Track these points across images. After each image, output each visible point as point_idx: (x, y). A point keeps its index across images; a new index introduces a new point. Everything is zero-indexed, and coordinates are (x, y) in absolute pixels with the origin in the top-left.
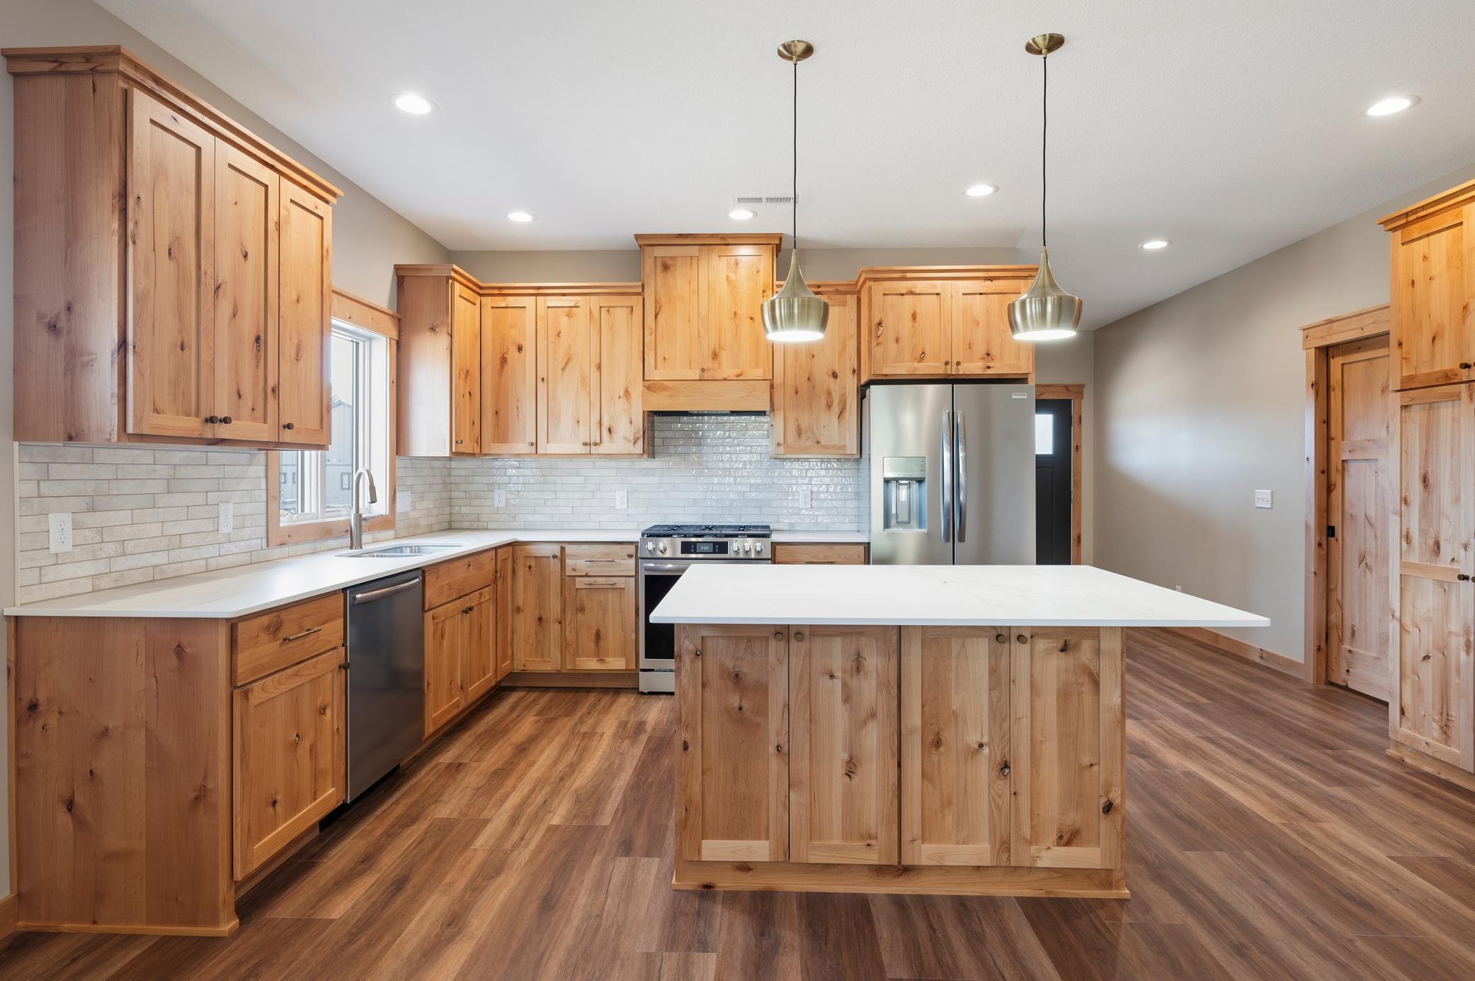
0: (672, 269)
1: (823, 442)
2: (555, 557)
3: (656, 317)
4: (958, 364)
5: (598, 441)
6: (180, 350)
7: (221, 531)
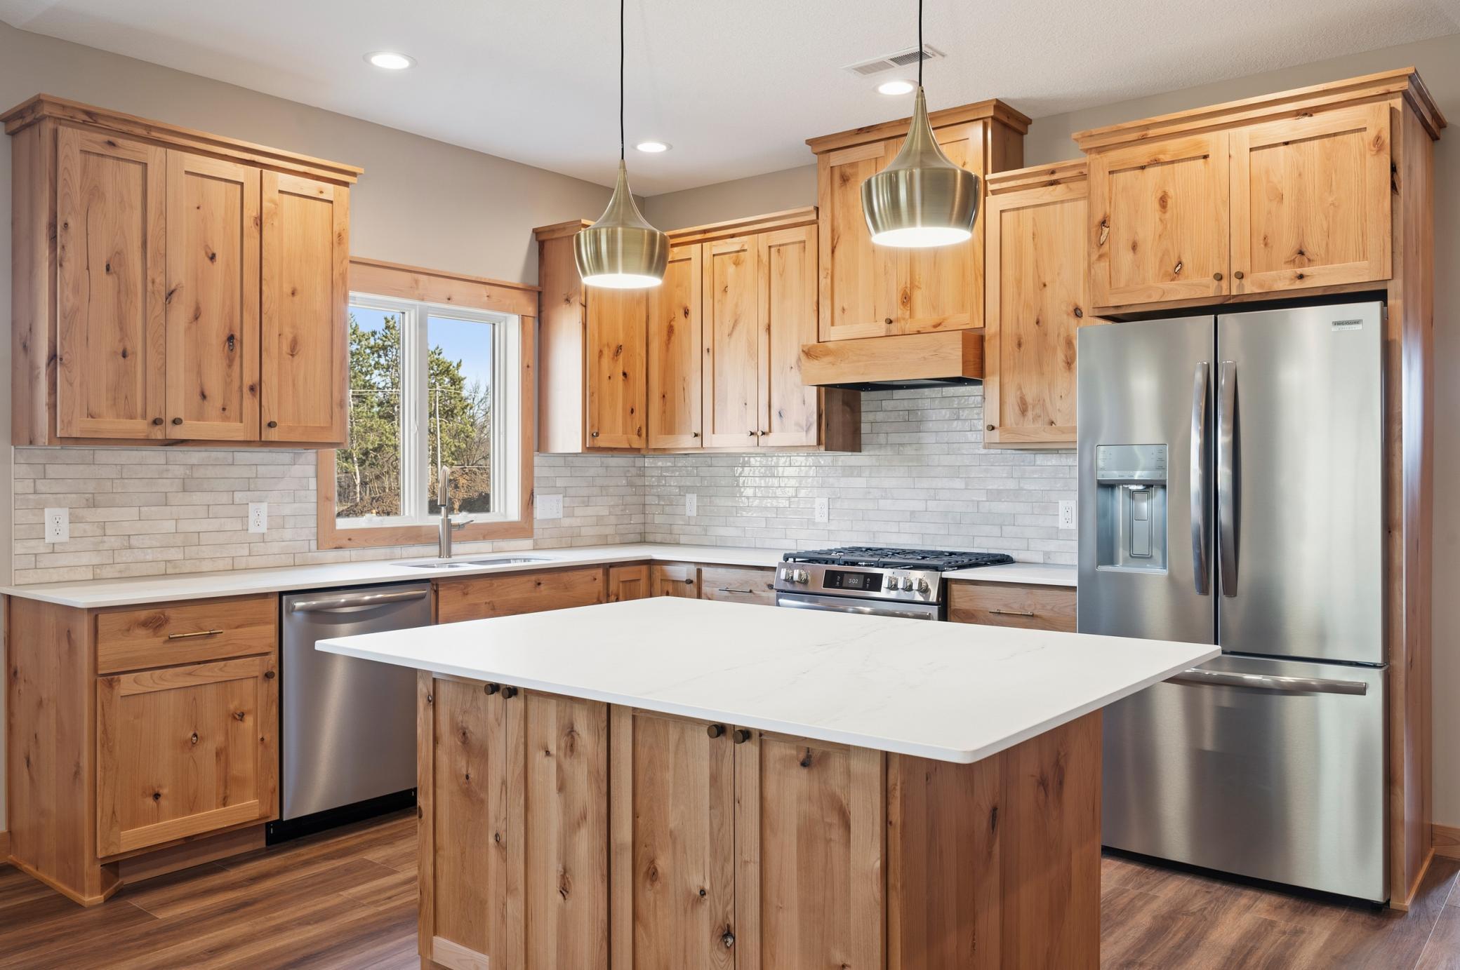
0: (852, 180)
1: (1059, 423)
2: (690, 582)
3: (833, 252)
4: (1241, 276)
5: (767, 430)
6: (122, 358)
7: (250, 531)
